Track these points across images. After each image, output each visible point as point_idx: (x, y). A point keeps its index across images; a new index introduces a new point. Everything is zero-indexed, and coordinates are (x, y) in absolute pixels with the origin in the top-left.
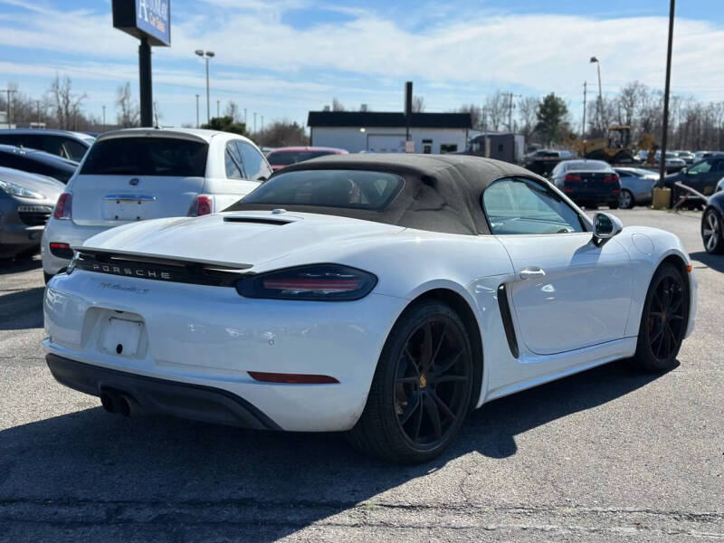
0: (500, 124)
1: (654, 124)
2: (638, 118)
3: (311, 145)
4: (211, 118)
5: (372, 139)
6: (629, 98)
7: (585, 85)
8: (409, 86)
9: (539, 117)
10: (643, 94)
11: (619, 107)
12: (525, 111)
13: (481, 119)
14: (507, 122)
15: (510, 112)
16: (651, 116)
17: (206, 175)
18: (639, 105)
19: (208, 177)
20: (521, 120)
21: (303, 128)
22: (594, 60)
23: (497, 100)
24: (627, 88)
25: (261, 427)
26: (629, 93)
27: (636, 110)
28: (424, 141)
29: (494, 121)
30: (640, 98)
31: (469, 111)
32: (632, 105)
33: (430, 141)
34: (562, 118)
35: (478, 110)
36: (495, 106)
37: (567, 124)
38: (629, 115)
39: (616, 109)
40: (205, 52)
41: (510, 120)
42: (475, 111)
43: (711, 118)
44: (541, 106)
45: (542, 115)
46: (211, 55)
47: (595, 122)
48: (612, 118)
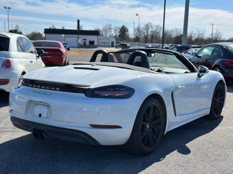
0: (107, 34)
1: (154, 36)
2: (150, 34)
3: (45, 40)
4: (10, 30)
5: (66, 38)
6: (147, 27)
7: (134, 23)
8: (78, 21)
9: (120, 33)
10: (151, 26)
11: (144, 30)
12: (115, 30)
13: (101, 33)
14: (110, 34)
15: (111, 31)
16: (154, 33)
17: (9, 50)
18: (150, 30)
19: (10, 51)
20: (114, 33)
21: (42, 34)
22: (137, 15)
23: (106, 27)
24: (147, 24)
25: (93, 144)
26: (147, 26)
27: (149, 31)
28: (84, 39)
29: (105, 34)
30: (150, 27)
31: (97, 30)
32: (148, 30)
33: (86, 39)
34: (126, 33)
35: (100, 30)
36: (106, 29)
37: (128, 35)
38: (147, 33)
39: (143, 30)
40: (7, 7)
41: (111, 33)
42: (99, 30)
43: (171, 34)
44: (120, 29)
45: (121, 32)
46: (9, 8)
47: (137, 34)
48: (142, 33)
